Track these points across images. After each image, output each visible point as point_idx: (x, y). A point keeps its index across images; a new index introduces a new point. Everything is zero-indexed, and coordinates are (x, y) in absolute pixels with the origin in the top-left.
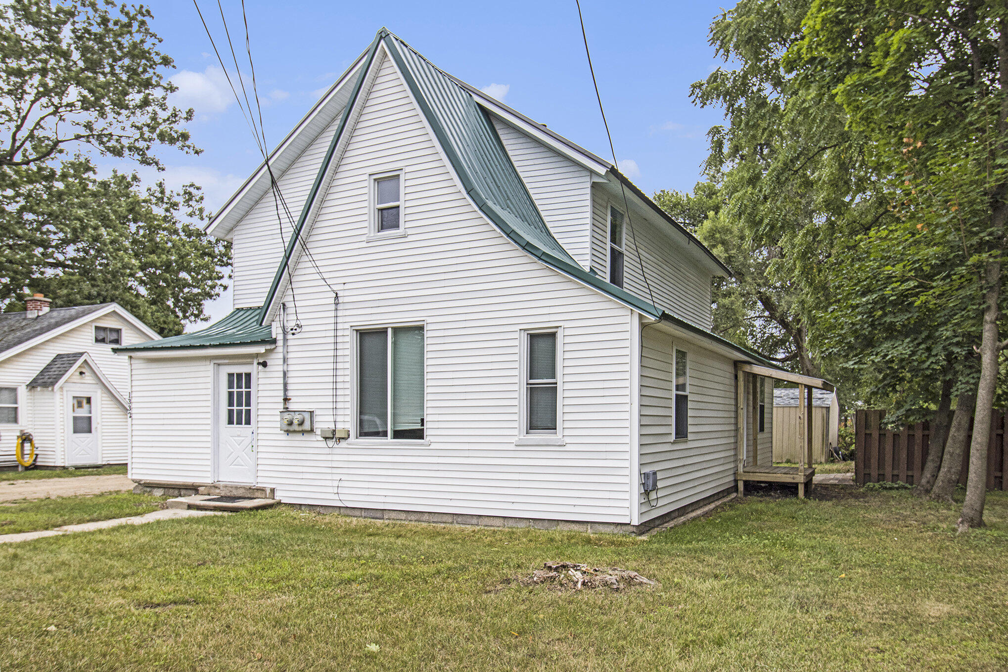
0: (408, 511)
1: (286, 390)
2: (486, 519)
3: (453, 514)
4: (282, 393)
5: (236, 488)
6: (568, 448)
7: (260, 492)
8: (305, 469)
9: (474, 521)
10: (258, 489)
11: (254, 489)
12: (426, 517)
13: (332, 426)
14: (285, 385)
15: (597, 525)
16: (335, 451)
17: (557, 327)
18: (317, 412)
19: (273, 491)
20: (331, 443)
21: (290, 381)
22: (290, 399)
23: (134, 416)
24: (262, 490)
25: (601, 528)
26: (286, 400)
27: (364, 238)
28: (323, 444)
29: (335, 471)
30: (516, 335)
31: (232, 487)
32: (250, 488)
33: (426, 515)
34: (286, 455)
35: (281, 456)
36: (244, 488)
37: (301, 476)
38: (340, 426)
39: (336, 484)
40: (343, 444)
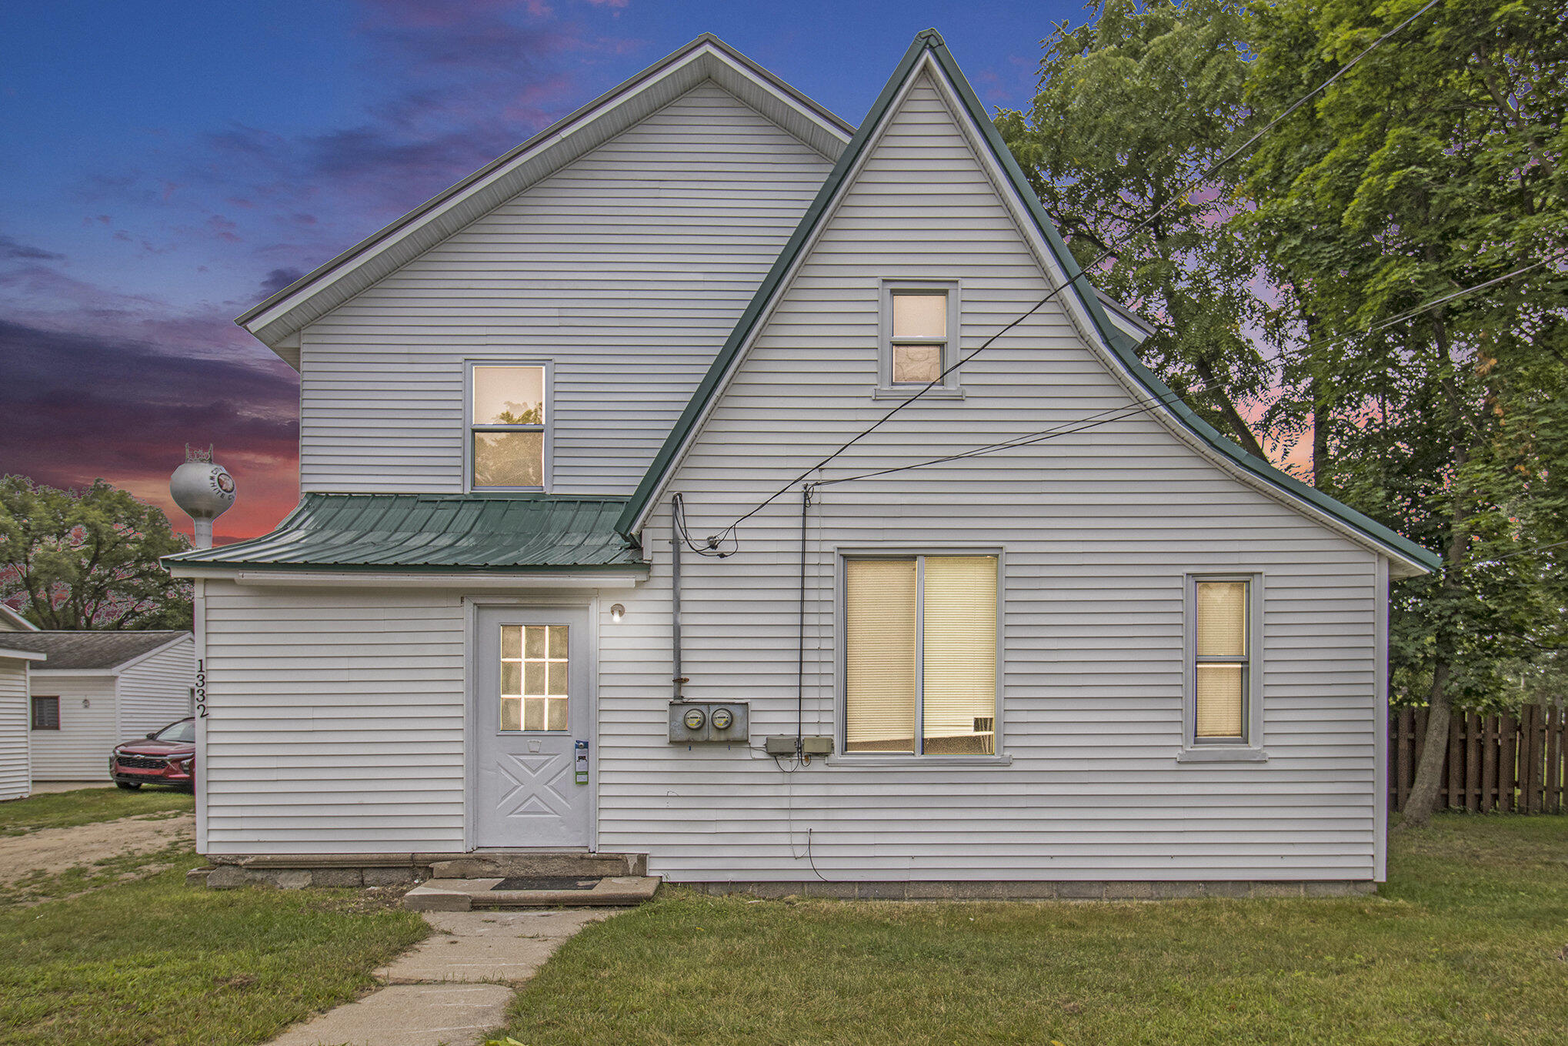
0: (958, 882)
1: (678, 661)
2: (1118, 886)
3: (1052, 882)
4: (670, 669)
5: (544, 858)
6: (1272, 765)
7: (609, 863)
8: (720, 815)
9: (1095, 891)
10: (603, 859)
11: (594, 859)
12: (998, 890)
13: (792, 731)
14: (677, 651)
15: (1317, 886)
16: (797, 778)
17: (1252, 574)
18: (753, 706)
19: (642, 859)
20: (787, 765)
21: (685, 644)
22: (686, 680)
23: (214, 714)
24: (618, 860)
25: (1322, 890)
26: (680, 681)
27: (870, 391)
28: (770, 766)
29: (795, 816)
30: (1178, 584)
31: (530, 858)
32: (582, 858)
33: (997, 886)
34: (670, 788)
35: (662, 791)
36: (566, 858)
37: (713, 828)
38: (809, 732)
39: (802, 839)
40: (818, 765)
